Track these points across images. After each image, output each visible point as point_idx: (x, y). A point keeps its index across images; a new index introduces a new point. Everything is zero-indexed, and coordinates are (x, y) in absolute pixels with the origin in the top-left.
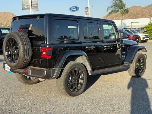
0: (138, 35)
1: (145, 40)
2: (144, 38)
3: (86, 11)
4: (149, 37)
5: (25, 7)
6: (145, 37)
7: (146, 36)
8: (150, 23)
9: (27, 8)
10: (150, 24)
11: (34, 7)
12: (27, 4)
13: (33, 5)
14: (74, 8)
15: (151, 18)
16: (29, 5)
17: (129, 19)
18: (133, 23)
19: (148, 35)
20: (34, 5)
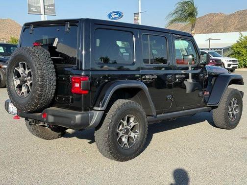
0: (220, 60)
1: (231, 67)
2: (229, 65)
3: (135, 20)
4: (238, 63)
5: (33, 9)
6: (231, 63)
7: (233, 61)
8: (240, 40)
9: (35, 12)
10: (240, 42)
11: (47, 9)
12: (36, 5)
13: (46, 7)
14: (115, 15)
15: (242, 32)
16: (40, 7)
17: (204, 33)
18: (211, 39)
19: (236, 59)
20: (49, 6)
